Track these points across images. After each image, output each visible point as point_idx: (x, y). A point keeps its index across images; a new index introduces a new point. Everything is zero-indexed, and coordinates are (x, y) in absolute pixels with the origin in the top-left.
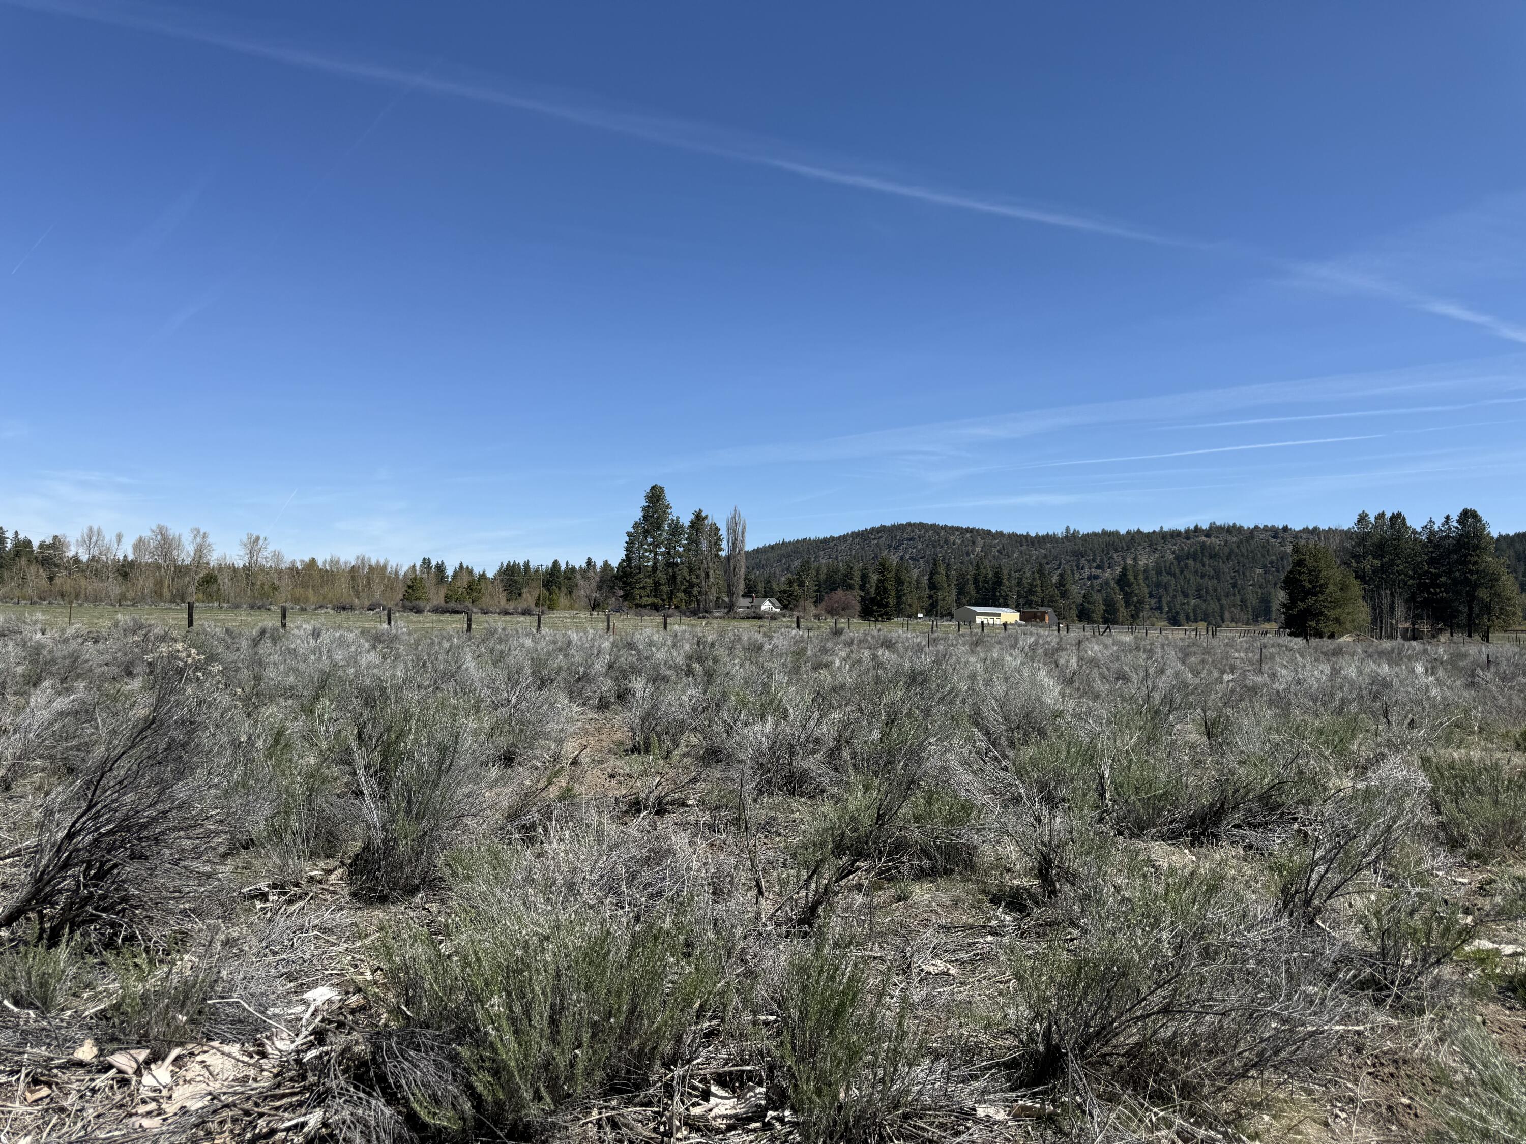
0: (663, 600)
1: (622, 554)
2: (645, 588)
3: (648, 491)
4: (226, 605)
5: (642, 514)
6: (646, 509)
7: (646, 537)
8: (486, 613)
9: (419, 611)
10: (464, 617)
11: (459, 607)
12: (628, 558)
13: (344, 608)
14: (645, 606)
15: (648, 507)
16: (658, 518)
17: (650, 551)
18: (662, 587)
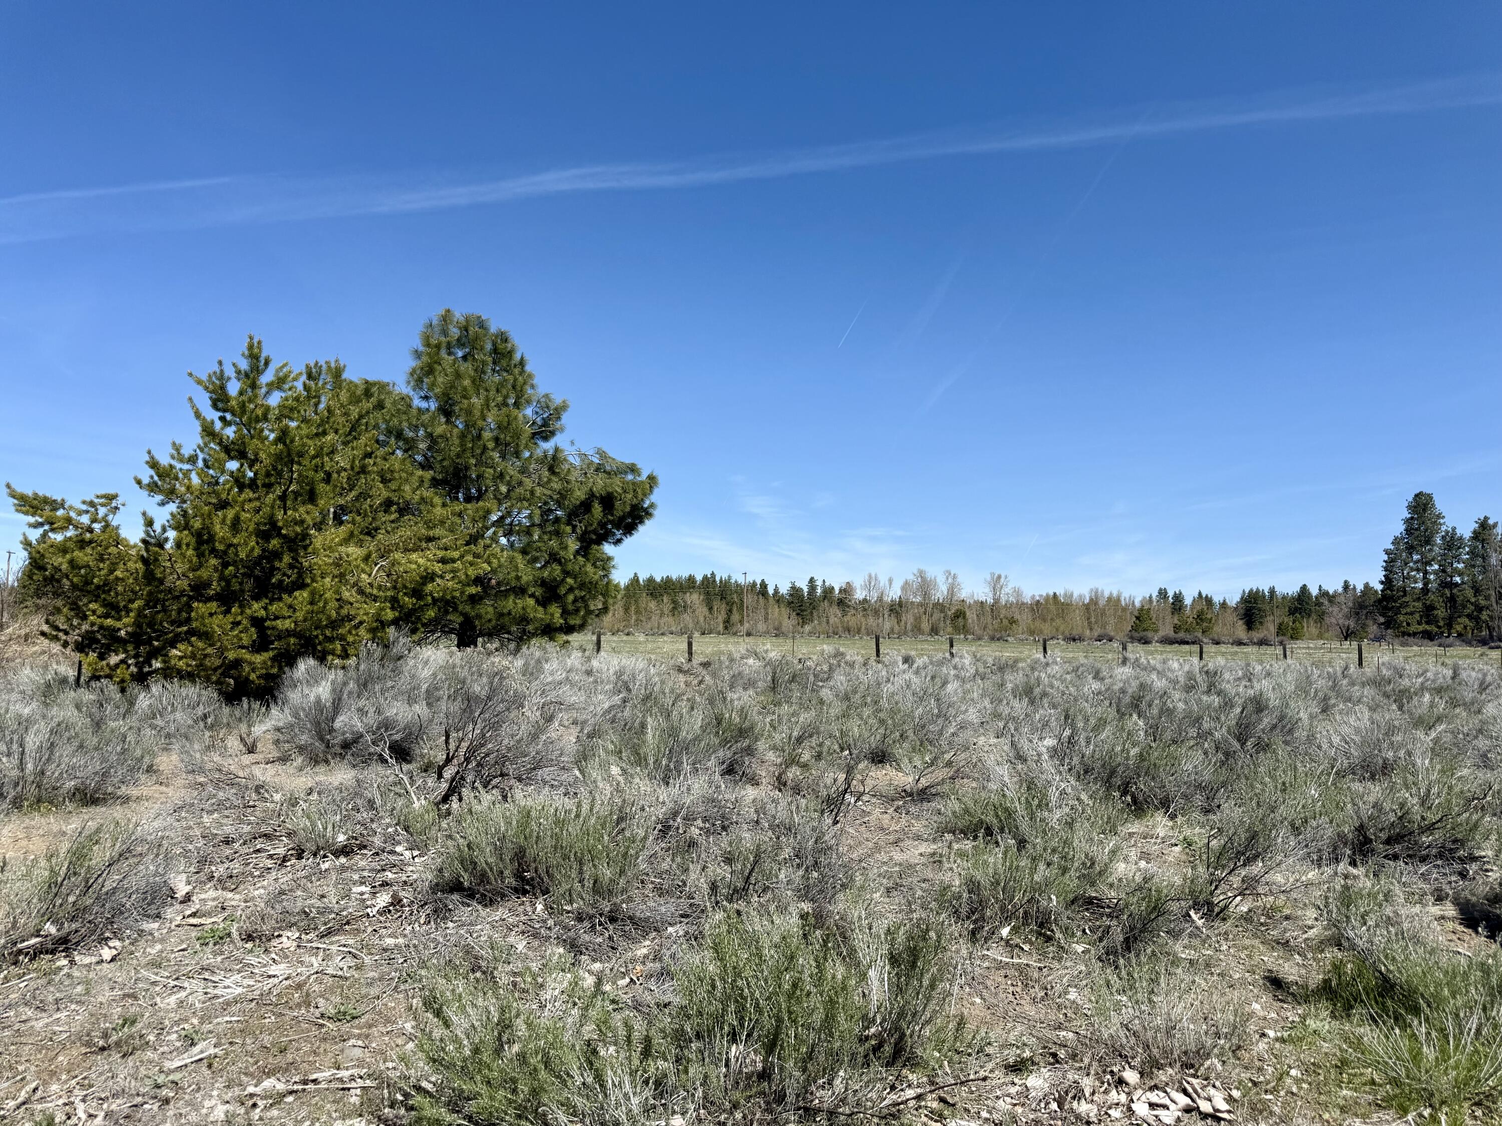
0: (1439, 627)
1: (1381, 575)
2: (1412, 613)
3: (1411, 499)
4: (970, 637)
5: (1404, 527)
6: (1408, 521)
7: (1411, 554)
8: (1218, 643)
9: (1146, 642)
10: (1196, 648)
11: (1189, 637)
12: (1388, 582)
13: (1074, 640)
14: (1414, 634)
15: (1412, 518)
16: (1426, 530)
17: (1418, 570)
18: (1436, 612)
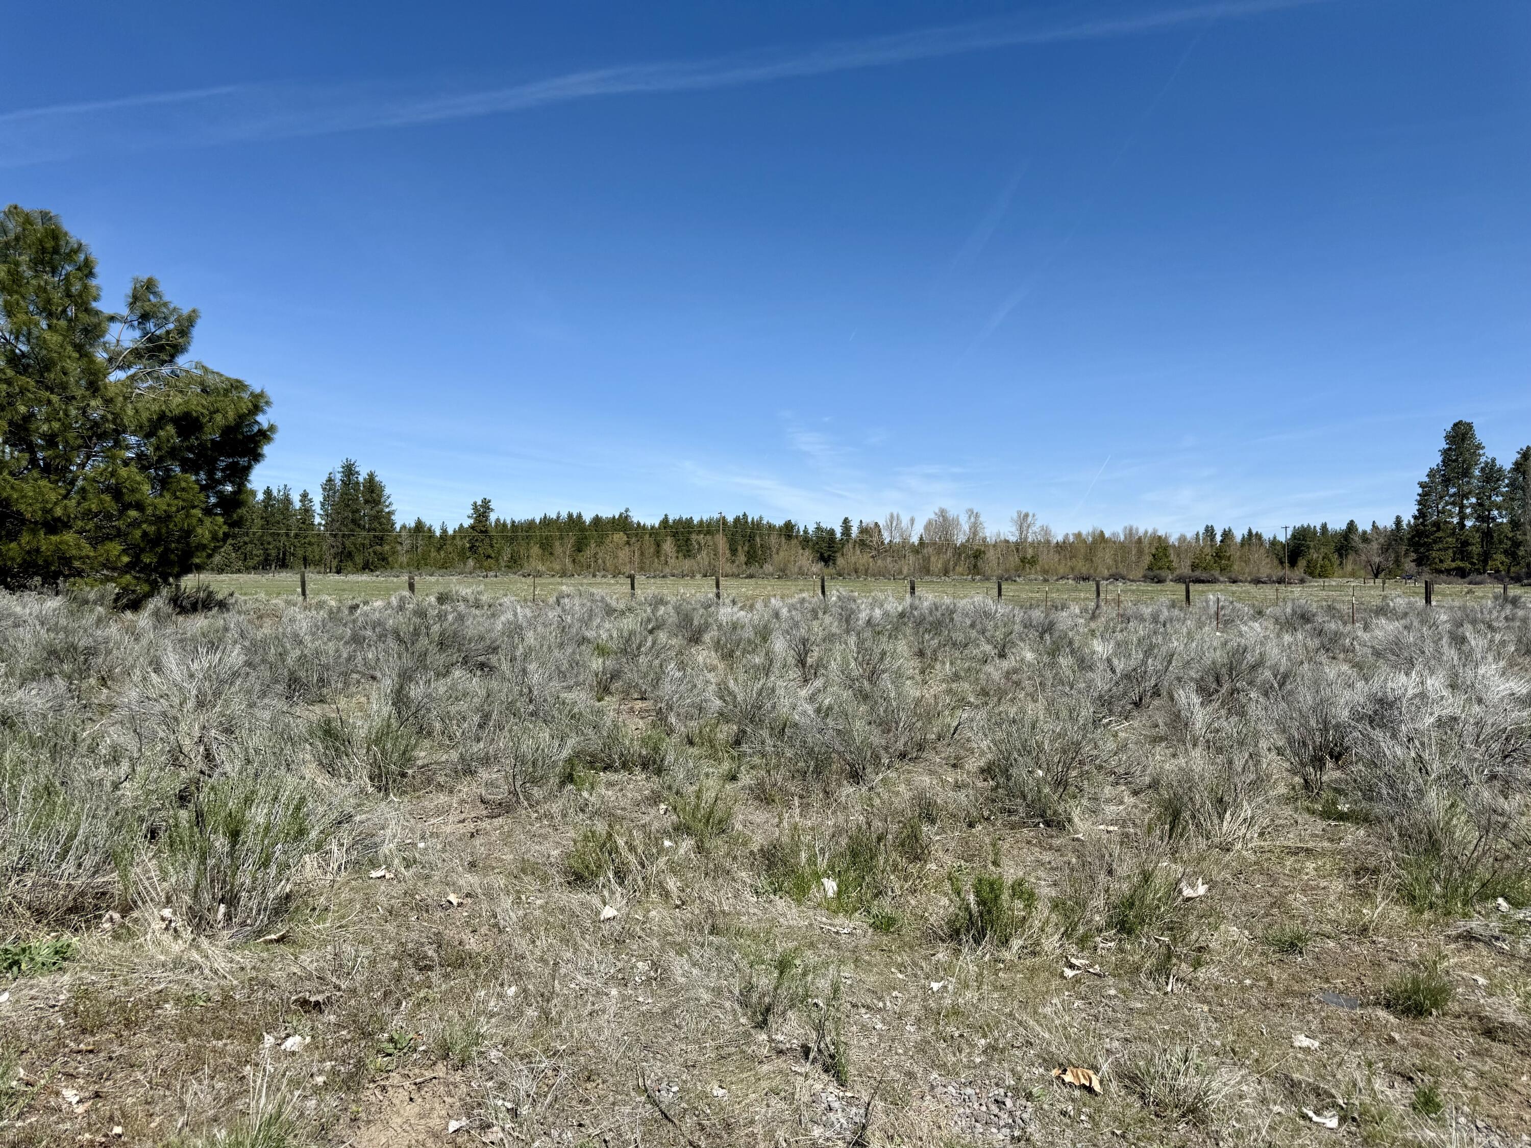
0: (1473, 564)
1: (1414, 509)
2: (1446, 549)
3: (1449, 429)
5: (1441, 459)
6: (1445, 453)
7: (1447, 486)
8: (1234, 582)
9: (1160, 581)
11: (1204, 576)
12: (1421, 515)
13: (1084, 579)
14: (1448, 572)
15: (1450, 449)
16: (1464, 461)
17: (1454, 504)
18: (1470, 548)
